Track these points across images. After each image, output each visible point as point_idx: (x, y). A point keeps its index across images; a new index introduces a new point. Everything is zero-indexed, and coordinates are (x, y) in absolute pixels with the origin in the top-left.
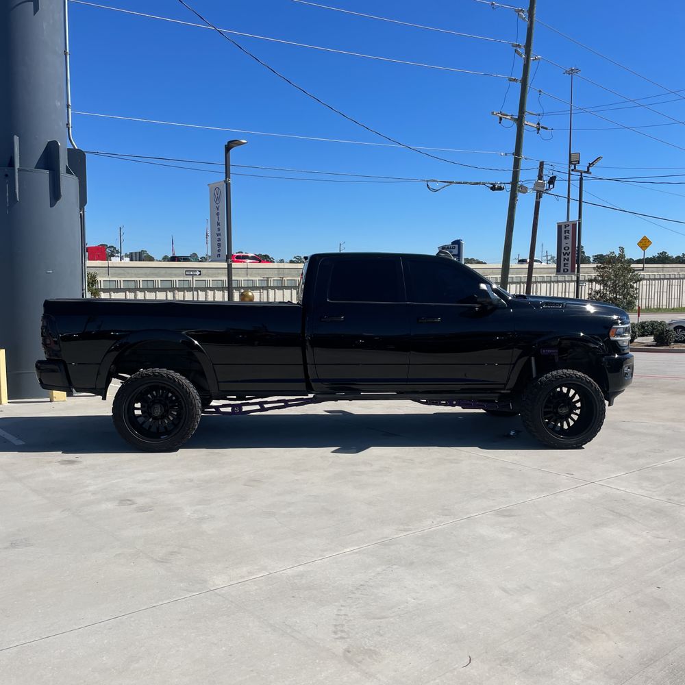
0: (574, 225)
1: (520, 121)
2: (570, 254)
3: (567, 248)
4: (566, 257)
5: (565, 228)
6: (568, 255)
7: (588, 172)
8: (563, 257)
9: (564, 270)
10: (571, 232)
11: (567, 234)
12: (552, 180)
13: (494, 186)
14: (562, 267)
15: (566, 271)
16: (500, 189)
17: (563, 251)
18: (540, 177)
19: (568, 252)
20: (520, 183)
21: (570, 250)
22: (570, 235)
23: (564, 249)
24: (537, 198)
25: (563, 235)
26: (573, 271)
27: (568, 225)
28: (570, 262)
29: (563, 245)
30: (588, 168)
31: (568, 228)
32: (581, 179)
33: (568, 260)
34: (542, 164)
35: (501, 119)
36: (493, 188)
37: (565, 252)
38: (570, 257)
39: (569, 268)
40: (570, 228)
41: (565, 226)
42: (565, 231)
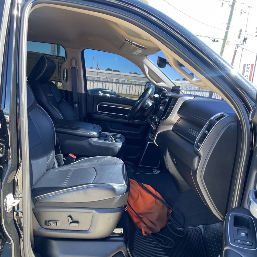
0: (252, 65)
1: (232, 6)
3: (247, 76)
5: (248, 66)
10: (250, 68)
11: (248, 69)
12: (245, 40)
13: (214, 39)
16: (217, 41)
18: (239, 37)
20: (228, 39)
21: (248, 78)
22: (250, 70)
24: (236, 48)
25: (246, 69)
31: (249, 66)
34: (241, 31)
35: (223, 4)
36: (214, 41)
40: (250, 66)
41: (248, 65)
42: (247, 67)
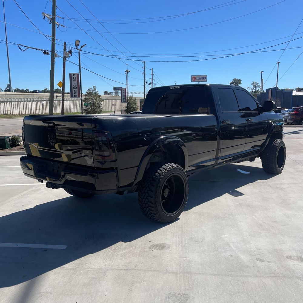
0: (78, 75)
2: (77, 88)
3: (75, 86)
4: (75, 89)
6: (76, 89)
7: (81, 50)
8: (73, 89)
9: (74, 96)
10: (76, 78)
11: (74, 79)
12: (70, 52)
13: (45, 52)
14: (73, 95)
15: (75, 96)
16: (48, 54)
17: (73, 87)
18: (65, 50)
19: (76, 87)
20: (56, 52)
21: (77, 87)
22: (76, 79)
23: (74, 86)
24: (64, 60)
25: (73, 79)
26: (79, 96)
27: (75, 75)
28: (77, 92)
29: (73, 84)
30: (81, 48)
31: (75, 76)
32: (79, 53)
33: (76, 91)
34: (65, 44)
36: (45, 53)
37: (74, 87)
38: (77, 89)
39: (77, 95)
40: (76, 76)
41: (73, 75)
42: (73, 77)
